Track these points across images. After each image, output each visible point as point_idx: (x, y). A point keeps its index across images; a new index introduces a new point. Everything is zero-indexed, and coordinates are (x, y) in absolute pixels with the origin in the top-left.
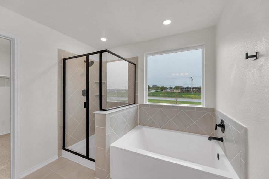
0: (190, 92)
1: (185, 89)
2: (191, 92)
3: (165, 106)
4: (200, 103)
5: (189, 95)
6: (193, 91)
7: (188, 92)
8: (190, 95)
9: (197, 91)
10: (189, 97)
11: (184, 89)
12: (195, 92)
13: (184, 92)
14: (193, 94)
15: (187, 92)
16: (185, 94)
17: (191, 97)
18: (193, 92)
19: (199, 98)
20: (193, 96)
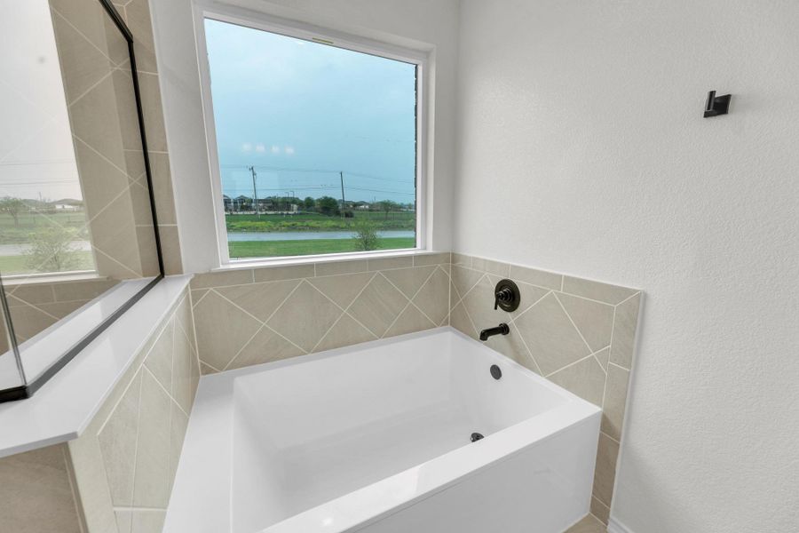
0: (253, 213)
1: (235, 203)
2: (256, 214)
3: (319, 264)
4: (412, 243)
5: (249, 223)
6: (261, 210)
7: (246, 213)
8: (252, 221)
9: (270, 208)
10: (250, 227)
11: (232, 204)
12: (264, 213)
13: (234, 213)
14: (261, 220)
15: (241, 213)
16: (238, 221)
17: (257, 228)
18: (259, 213)
19: (278, 229)
20: (263, 223)
